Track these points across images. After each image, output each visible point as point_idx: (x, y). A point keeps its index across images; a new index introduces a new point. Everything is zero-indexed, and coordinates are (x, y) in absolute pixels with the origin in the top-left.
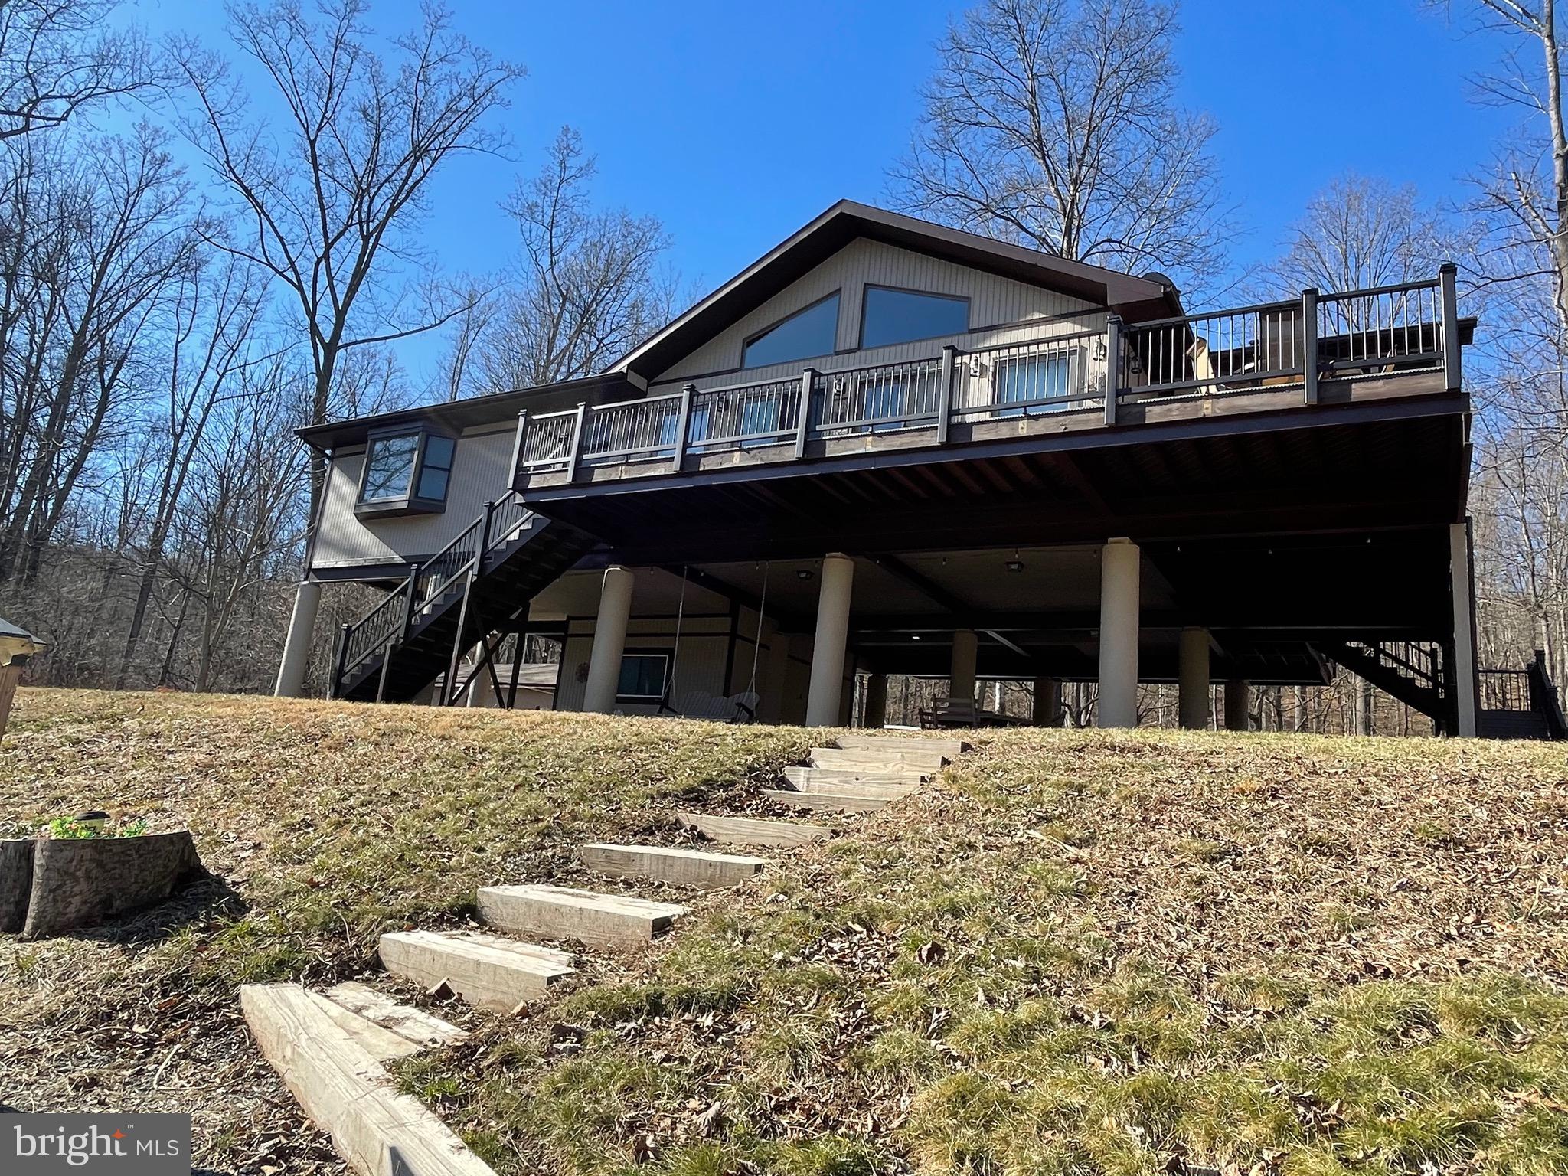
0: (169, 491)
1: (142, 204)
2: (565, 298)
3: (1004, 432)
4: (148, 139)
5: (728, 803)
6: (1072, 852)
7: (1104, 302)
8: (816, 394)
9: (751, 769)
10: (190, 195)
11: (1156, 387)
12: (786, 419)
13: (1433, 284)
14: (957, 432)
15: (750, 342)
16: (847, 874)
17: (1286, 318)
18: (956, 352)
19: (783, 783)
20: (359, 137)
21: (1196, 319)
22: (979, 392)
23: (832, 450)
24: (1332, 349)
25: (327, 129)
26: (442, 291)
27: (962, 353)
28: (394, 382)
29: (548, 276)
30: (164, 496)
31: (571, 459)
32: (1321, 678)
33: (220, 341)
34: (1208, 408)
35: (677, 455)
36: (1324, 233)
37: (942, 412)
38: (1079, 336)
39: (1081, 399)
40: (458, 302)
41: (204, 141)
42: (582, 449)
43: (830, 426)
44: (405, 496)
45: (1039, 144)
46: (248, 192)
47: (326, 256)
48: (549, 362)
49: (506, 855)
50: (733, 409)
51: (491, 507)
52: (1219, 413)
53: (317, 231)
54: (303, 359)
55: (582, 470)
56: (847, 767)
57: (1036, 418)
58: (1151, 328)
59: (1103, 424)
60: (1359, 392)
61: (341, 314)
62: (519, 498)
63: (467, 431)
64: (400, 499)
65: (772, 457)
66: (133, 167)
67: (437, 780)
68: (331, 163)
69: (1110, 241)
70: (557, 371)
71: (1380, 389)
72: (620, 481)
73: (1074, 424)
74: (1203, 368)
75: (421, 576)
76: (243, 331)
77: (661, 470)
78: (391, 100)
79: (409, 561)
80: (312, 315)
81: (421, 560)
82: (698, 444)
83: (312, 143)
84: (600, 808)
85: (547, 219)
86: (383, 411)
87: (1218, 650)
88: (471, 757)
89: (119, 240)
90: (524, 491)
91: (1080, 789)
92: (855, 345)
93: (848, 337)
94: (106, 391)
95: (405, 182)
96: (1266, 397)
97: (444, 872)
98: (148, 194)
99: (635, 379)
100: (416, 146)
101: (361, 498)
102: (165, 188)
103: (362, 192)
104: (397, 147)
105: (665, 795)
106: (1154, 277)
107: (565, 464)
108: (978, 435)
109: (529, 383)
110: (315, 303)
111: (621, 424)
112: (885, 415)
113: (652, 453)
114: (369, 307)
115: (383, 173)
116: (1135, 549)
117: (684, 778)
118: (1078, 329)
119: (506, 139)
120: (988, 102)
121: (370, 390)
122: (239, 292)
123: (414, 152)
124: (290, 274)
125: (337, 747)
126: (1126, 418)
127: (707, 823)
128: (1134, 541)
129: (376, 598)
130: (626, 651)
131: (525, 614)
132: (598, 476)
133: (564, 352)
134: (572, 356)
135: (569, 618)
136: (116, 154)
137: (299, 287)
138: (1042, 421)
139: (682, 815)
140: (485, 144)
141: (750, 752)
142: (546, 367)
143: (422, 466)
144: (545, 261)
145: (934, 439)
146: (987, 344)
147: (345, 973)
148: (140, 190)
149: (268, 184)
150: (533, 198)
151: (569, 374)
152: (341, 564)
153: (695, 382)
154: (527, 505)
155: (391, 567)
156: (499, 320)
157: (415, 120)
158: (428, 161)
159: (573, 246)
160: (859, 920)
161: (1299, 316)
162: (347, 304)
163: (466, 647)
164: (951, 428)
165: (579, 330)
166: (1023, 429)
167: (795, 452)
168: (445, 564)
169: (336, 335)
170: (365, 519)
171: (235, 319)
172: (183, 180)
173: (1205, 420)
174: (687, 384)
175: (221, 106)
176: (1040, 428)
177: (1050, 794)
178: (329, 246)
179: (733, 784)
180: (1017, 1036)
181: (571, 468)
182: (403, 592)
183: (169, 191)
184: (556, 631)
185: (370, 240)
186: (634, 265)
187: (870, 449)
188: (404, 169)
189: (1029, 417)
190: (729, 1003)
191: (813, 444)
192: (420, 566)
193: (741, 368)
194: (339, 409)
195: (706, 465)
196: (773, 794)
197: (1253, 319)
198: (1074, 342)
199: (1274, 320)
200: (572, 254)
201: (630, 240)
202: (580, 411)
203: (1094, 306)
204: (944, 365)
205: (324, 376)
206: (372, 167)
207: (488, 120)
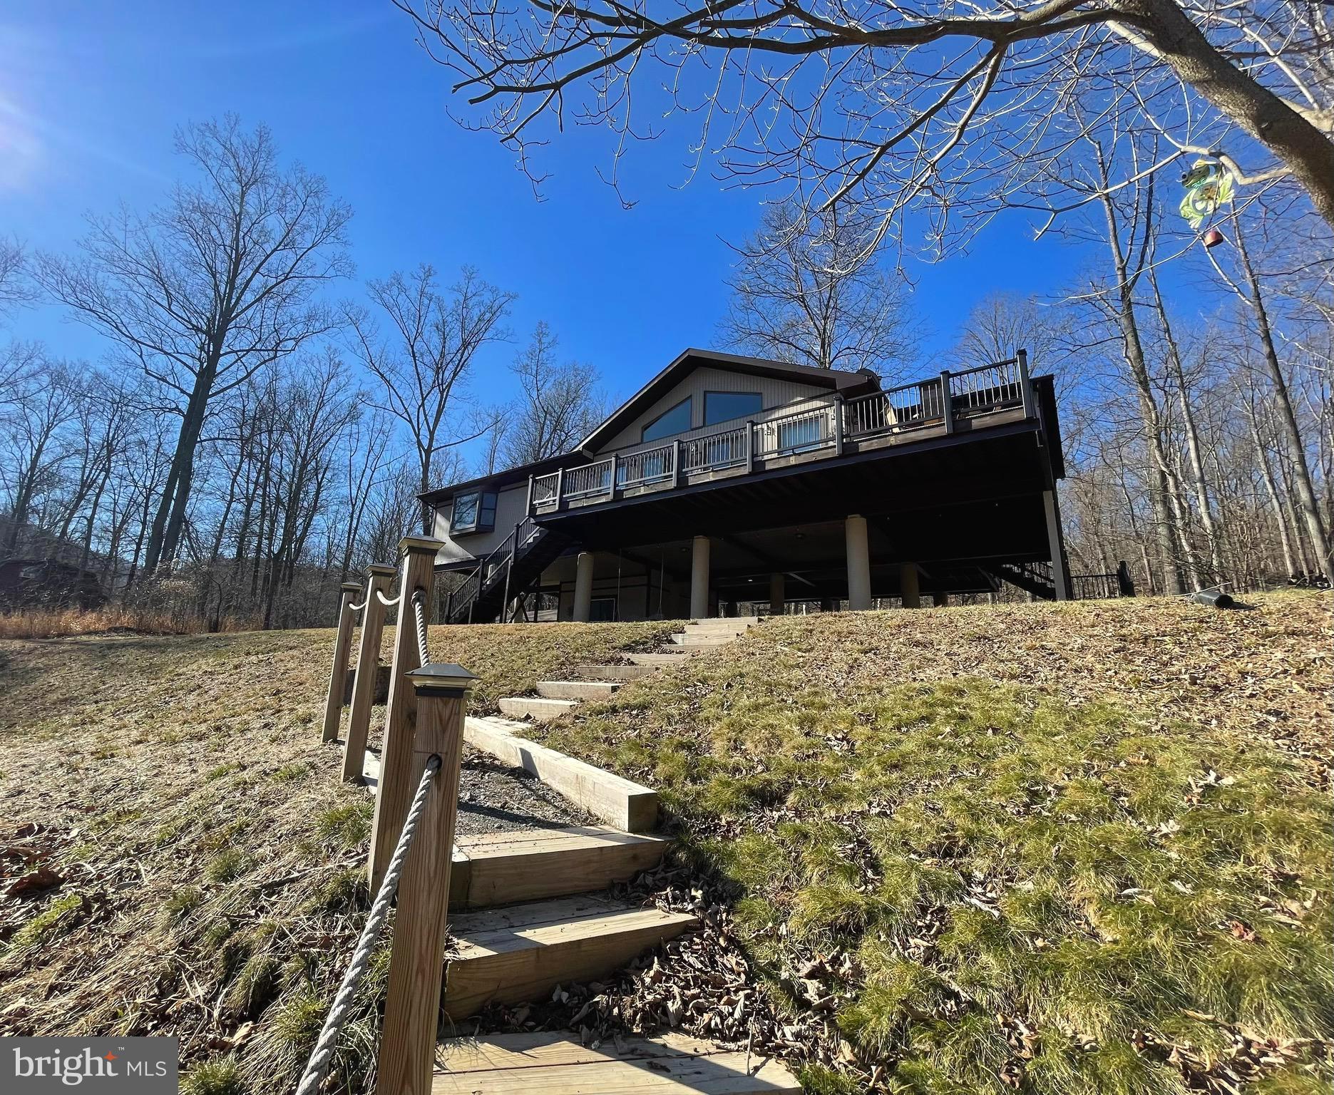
0: (352, 531)
1: (330, 387)
2: (546, 413)
3: (783, 463)
4: (332, 352)
5: (645, 651)
6: (800, 654)
7: (834, 387)
8: (681, 452)
9: (655, 636)
10: (352, 381)
11: (869, 431)
12: (667, 467)
13: (1014, 361)
14: (758, 465)
15: (645, 428)
16: (696, 667)
17: (933, 388)
18: (753, 424)
19: (671, 642)
20: (436, 340)
21: (889, 392)
22: (770, 443)
23: (692, 481)
24: (959, 403)
25: (419, 339)
26: (482, 415)
27: (757, 424)
28: (460, 466)
29: (537, 402)
30: (349, 537)
31: (557, 498)
32: (991, 587)
33: (372, 453)
34: (892, 441)
35: (611, 491)
36: (982, 328)
37: (748, 457)
38: (824, 407)
39: (826, 441)
40: (490, 421)
41: (359, 352)
42: (562, 492)
43: (690, 468)
44: (473, 525)
45: (802, 299)
46: (382, 376)
47: (423, 404)
48: (540, 447)
49: (546, 672)
50: (638, 465)
51: (518, 527)
52: (899, 442)
53: (418, 392)
54: (415, 457)
55: (563, 503)
56: (702, 632)
57: (799, 454)
58: (858, 401)
59: (836, 454)
60: (976, 424)
61: (432, 433)
62: (532, 521)
63: (502, 489)
64: (472, 527)
65: (660, 488)
66: (325, 369)
67: (510, 649)
68: (422, 355)
69: (849, 348)
70: (545, 452)
71: (988, 421)
72: (583, 507)
73: (820, 456)
74: (891, 419)
75: (485, 565)
76: (382, 446)
77: (603, 500)
78: (449, 319)
79: (478, 558)
80: (418, 435)
81: (484, 557)
82: (622, 484)
83: (412, 347)
84: (585, 654)
85: (534, 372)
86: (456, 483)
87: (926, 575)
88: (522, 640)
89: (321, 405)
90: (535, 517)
91: (811, 631)
92: (701, 424)
93: (698, 421)
94: (319, 484)
95: (460, 361)
96: (924, 432)
97: (520, 679)
98: (333, 382)
99: (588, 454)
100: (464, 341)
101: (452, 527)
102: (341, 378)
103: (439, 369)
104: (455, 343)
105: (615, 648)
106: (863, 371)
107: (554, 501)
108: (769, 466)
109: (531, 461)
110: (419, 429)
111: (581, 476)
112: (723, 459)
113: (598, 491)
114: (445, 428)
115: (448, 358)
116: (864, 520)
117: (624, 641)
118: (822, 404)
119: (510, 332)
120: (771, 280)
121: (448, 471)
122: (379, 427)
123: (463, 345)
124: (405, 415)
125: (462, 640)
126: (849, 450)
127: (635, 657)
128: (863, 516)
129: (461, 580)
130: (592, 598)
131: (538, 582)
132: (572, 505)
133: (548, 441)
134: (552, 444)
135: (561, 583)
136: (316, 364)
137: (410, 422)
138: (803, 456)
139: (622, 655)
140: (499, 336)
141: (654, 629)
142: (539, 451)
143: (481, 509)
144: (535, 395)
145: (745, 471)
146: (773, 417)
147: (487, 713)
148: (329, 380)
149: (392, 370)
150: (525, 362)
151: (552, 453)
152: (444, 562)
153: (618, 452)
154: (536, 524)
155: (469, 562)
156: (512, 429)
157: (463, 328)
158: (470, 348)
159: (548, 385)
160: (699, 681)
161: (939, 387)
162: (435, 428)
163: (510, 600)
164: (754, 464)
165: (555, 430)
166: (793, 461)
167: (672, 484)
168: (497, 558)
169: (430, 445)
170: (453, 538)
171: (378, 441)
172: (349, 373)
173: (892, 447)
174: (614, 454)
175: (366, 333)
176: (802, 460)
177: (796, 634)
178: (423, 399)
179: (647, 643)
180: (757, 707)
181: (557, 502)
182: (476, 575)
183: (342, 379)
184: (554, 590)
185: (444, 392)
186: (581, 391)
187: (712, 479)
188: (459, 355)
189: (795, 454)
190: (643, 707)
191: (682, 478)
192: (482, 560)
193: (642, 442)
194: (434, 484)
195: (627, 495)
196: (666, 646)
197: (916, 390)
198: (822, 411)
199: (926, 389)
200: (548, 390)
201: (579, 378)
202: (560, 473)
203: (830, 390)
204: (748, 432)
205: (426, 466)
206: (442, 355)
207: (500, 323)
